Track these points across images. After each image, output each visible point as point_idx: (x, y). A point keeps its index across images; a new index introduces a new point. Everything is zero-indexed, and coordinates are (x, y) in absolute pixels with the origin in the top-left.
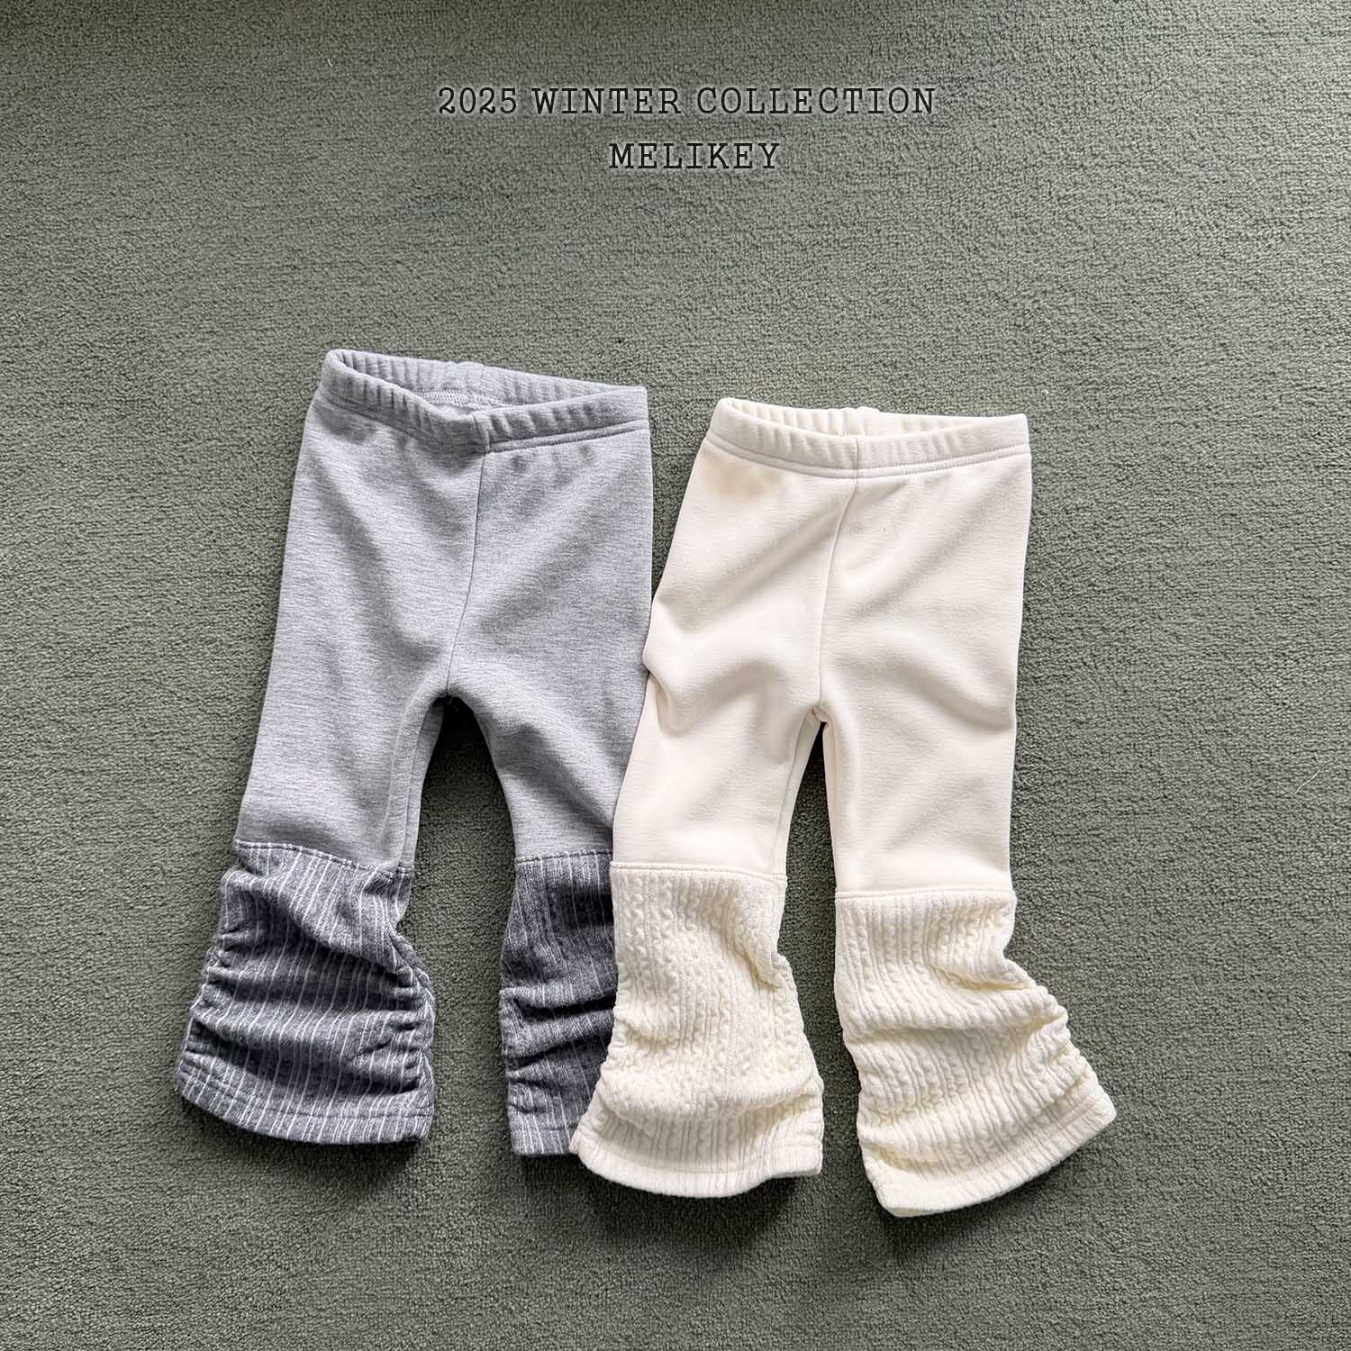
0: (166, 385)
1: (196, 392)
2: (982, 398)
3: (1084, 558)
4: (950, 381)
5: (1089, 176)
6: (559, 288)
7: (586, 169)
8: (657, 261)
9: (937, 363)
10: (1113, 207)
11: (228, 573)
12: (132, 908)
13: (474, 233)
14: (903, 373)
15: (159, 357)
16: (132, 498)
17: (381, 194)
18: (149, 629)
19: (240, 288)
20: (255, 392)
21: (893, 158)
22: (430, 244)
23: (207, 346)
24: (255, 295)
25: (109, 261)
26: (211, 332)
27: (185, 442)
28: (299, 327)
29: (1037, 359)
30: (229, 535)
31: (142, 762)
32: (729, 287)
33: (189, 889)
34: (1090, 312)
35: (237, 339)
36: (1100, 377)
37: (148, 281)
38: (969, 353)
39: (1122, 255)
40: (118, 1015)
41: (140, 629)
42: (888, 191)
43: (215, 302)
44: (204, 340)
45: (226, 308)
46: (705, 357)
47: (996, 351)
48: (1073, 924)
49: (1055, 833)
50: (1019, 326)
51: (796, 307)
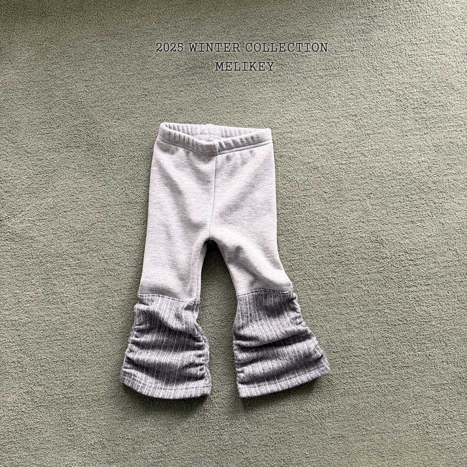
0: (103, 138)
1: (114, 140)
2: (387, 125)
3: (426, 179)
4: (375, 120)
5: (419, 47)
6: (238, 96)
7: (245, 55)
8: (271, 85)
9: (371, 114)
10: (428, 57)
11: (129, 202)
12: (102, 321)
13: (207, 79)
14: (359, 118)
15: (100, 129)
16: (94, 178)
17: (174, 68)
18: (103, 223)
19: (127, 103)
20: (135, 139)
21: (351, 45)
22: (192, 84)
23: (117, 124)
24: (132, 106)
25: (81, 96)
26: (118, 119)
27: (111, 158)
28: (149, 116)
29: (405, 111)
30: (129, 189)
31: (103, 269)
32: (297, 92)
33: (122, 312)
34: (422, 94)
35: (128, 121)
36: (427, 116)
37: (95, 102)
38: (381, 110)
39: (432, 74)
40: (99, 358)
41: (100, 223)
42: (350, 56)
43: (119, 109)
44: (116, 122)
45: (123, 111)
46: (290, 117)
47: (391, 109)
48: (430, 306)
49: (422, 275)
50: (398, 100)
51: (320, 98)
